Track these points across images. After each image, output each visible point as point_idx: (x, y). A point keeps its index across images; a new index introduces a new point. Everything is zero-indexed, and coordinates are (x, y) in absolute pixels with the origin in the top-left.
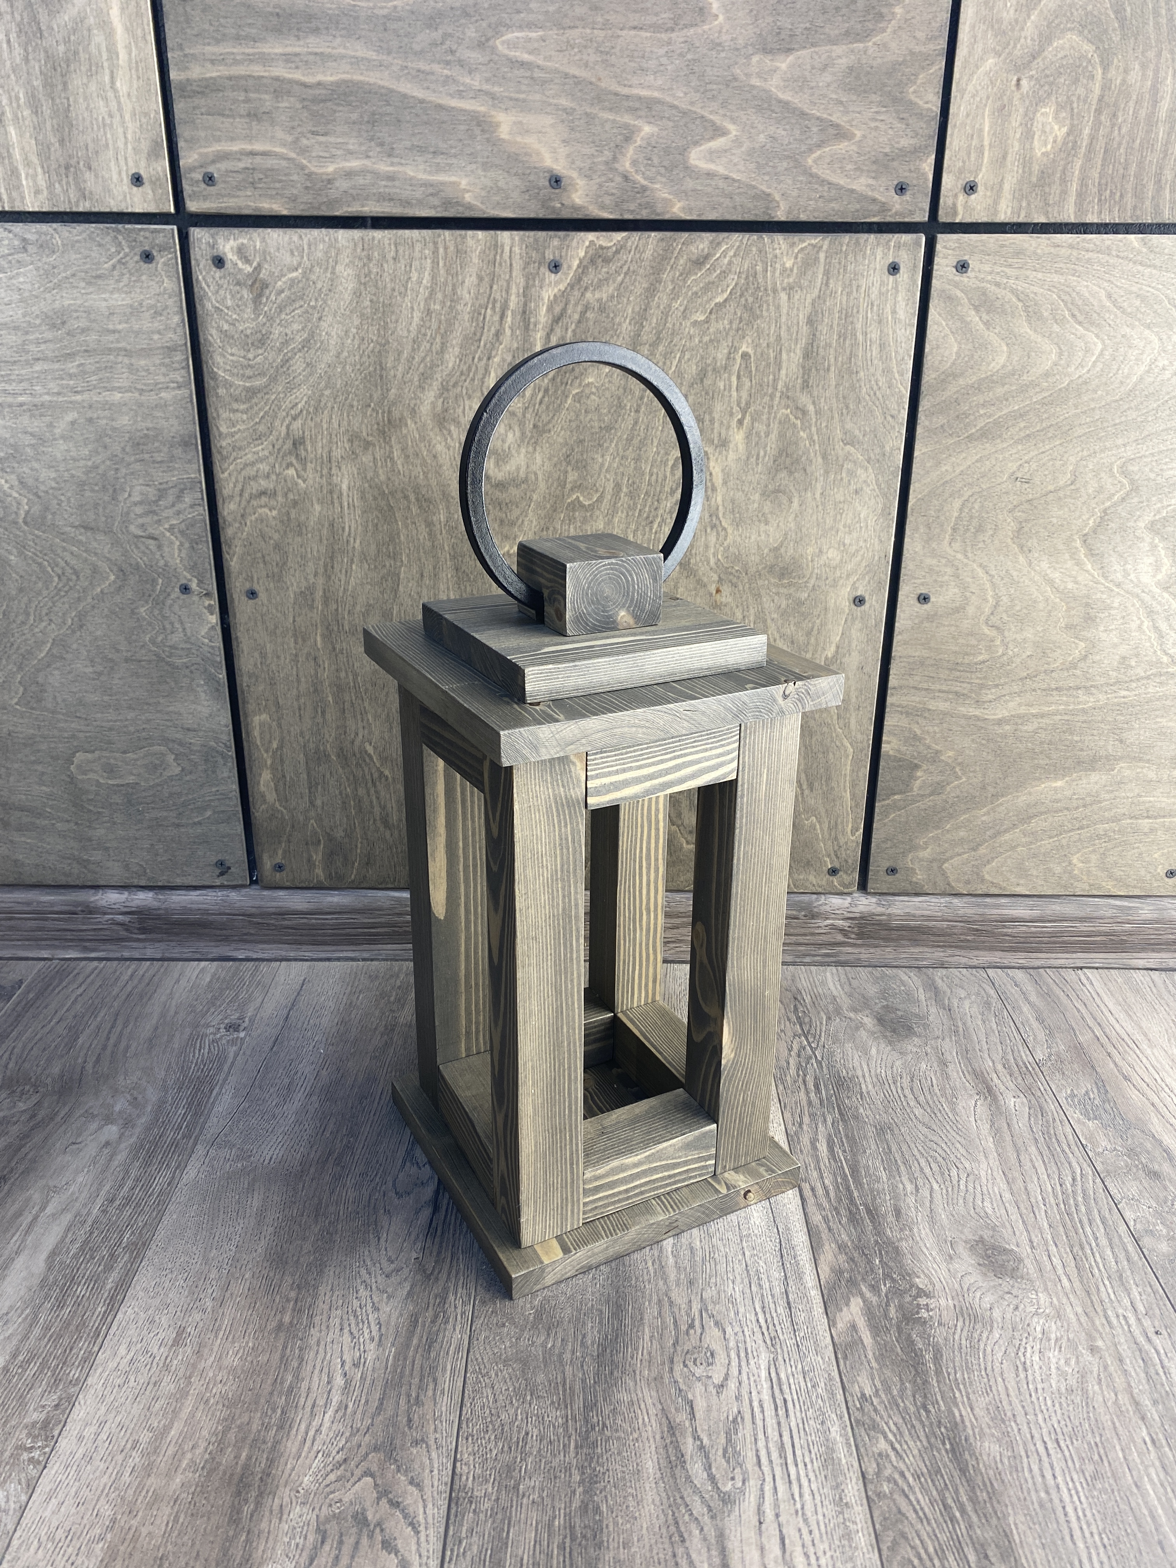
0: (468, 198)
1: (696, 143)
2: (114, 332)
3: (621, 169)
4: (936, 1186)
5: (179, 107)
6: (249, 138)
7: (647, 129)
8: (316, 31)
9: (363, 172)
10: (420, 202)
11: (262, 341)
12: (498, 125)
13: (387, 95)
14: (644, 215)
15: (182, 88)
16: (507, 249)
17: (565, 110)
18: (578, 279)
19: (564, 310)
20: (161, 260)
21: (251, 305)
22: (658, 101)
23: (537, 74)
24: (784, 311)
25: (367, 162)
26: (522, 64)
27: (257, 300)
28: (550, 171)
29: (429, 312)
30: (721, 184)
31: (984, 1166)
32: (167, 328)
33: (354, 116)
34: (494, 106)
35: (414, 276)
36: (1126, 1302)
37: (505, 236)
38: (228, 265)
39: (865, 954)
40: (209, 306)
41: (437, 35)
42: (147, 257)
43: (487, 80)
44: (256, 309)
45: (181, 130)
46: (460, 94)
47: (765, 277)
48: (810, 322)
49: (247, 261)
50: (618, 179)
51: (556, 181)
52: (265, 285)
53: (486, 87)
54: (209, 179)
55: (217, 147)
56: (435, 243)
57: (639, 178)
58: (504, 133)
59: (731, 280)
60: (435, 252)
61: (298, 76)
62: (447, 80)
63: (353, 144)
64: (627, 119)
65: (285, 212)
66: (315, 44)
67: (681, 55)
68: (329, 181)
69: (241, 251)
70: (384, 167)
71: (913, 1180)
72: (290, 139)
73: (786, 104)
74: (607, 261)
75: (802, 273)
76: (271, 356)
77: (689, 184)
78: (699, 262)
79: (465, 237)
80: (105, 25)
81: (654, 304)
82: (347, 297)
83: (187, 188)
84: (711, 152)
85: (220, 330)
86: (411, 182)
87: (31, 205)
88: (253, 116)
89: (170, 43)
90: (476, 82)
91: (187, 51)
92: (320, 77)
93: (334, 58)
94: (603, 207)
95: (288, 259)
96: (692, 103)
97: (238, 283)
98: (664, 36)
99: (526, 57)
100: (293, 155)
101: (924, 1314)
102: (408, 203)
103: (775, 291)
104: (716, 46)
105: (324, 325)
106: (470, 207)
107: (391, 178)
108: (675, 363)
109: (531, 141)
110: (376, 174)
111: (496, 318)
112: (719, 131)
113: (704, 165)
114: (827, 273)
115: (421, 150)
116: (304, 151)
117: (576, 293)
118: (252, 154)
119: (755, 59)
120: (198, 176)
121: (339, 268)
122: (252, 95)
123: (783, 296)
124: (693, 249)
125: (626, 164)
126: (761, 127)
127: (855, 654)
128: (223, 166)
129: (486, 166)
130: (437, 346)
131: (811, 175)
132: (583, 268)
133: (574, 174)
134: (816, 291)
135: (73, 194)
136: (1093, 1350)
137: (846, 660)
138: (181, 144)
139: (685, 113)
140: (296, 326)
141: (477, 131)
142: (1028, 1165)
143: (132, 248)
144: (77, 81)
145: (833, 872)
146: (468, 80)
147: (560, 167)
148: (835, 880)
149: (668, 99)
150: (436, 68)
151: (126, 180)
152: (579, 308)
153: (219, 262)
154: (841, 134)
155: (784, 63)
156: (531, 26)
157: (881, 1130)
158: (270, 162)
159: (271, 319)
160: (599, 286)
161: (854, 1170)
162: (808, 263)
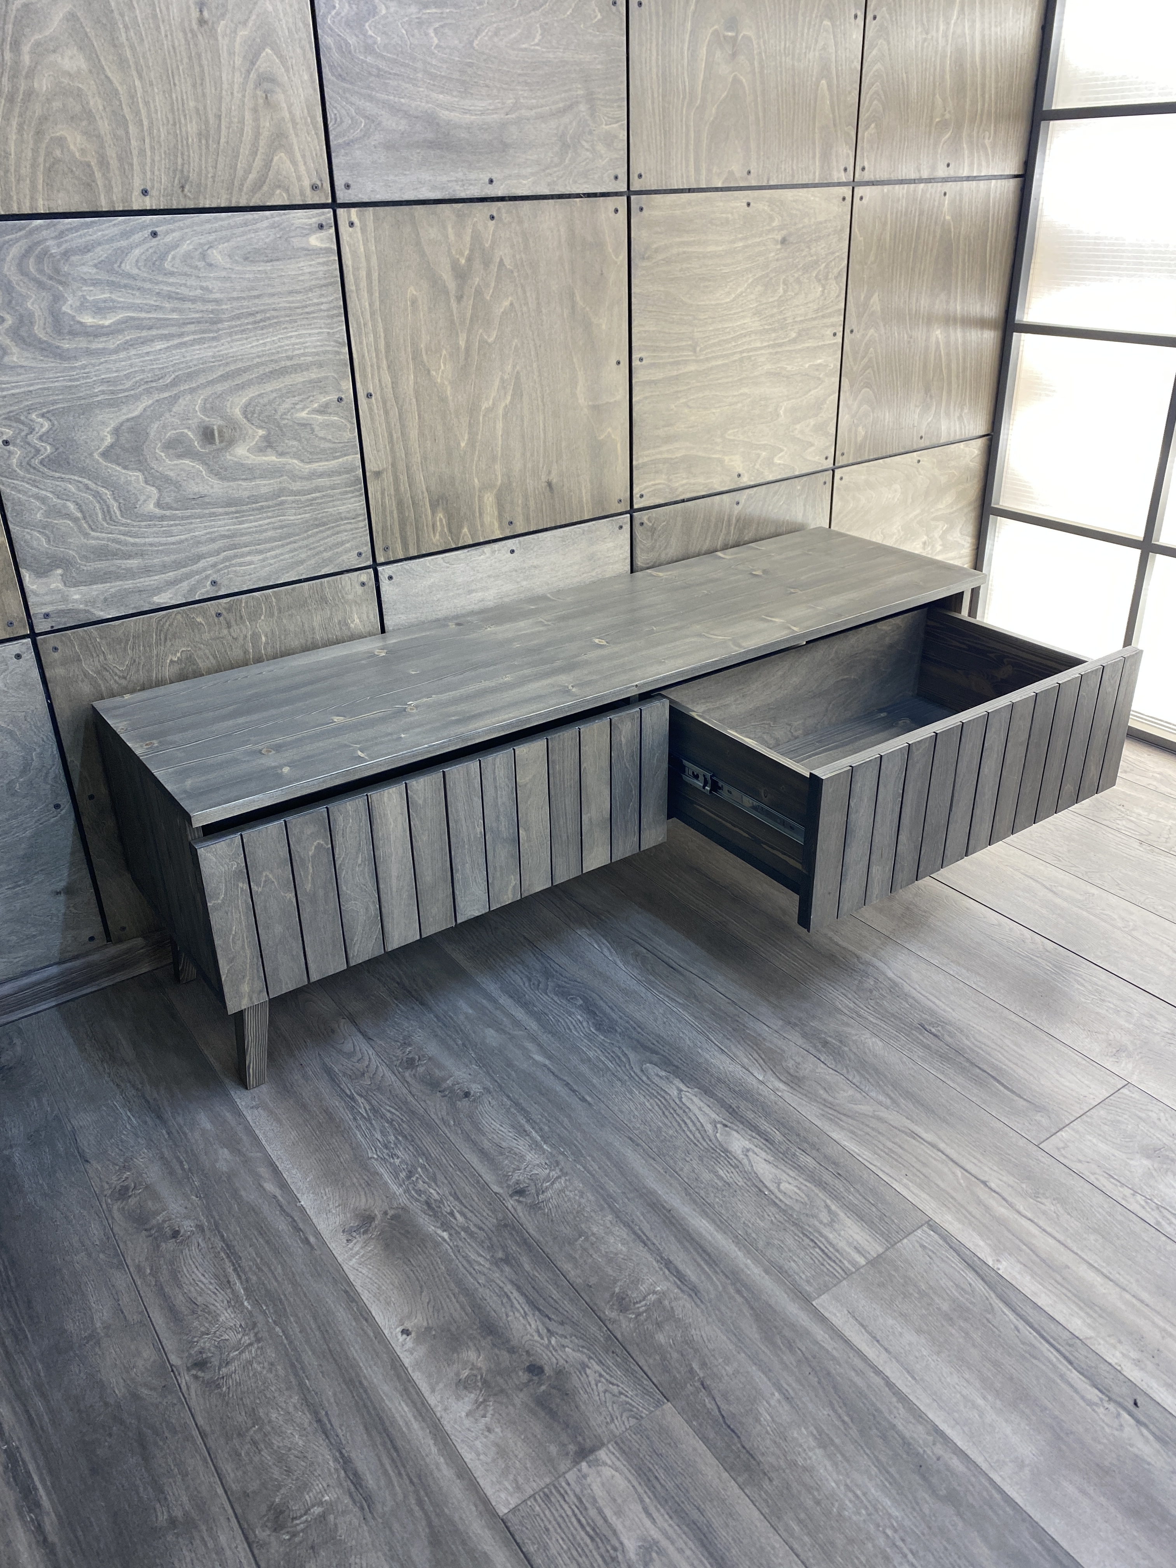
1: (776, 456)
2: (608, 557)
3: (756, 468)
5: (634, 473)
6: (654, 480)
7: (764, 454)
8: (677, 441)
9: (686, 484)
10: (702, 490)
11: (653, 549)
12: (725, 460)
13: (694, 458)
14: (762, 482)
16: (725, 501)
17: (743, 453)
18: (744, 506)
19: (740, 517)
20: (624, 527)
22: (766, 445)
23: (736, 442)
24: (797, 506)
25: (688, 481)
26: (732, 441)
27: (652, 535)
28: (737, 473)
29: (701, 528)
30: (782, 467)
32: (624, 552)
33: (685, 466)
34: (724, 455)
35: (698, 516)
37: (725, 496)
38: (645, 524)
40: (637, 541)
41: (709, 436)
42: (621, 527)
43: (723, 447)
44: (651, 538)
45: (634, 481)
46: (715, 453)
47: (792, 494)
49: (651, 522)
50: (755, 472)
51: (739, 476)
52: (655, 529)
53: (722, 449)
54: (641, 496)
55: (645, 485)
57: (760, 471)
58: (727, 463)
60: (705, 506)
61: (670, 456)
62: (711, 450)
63: (684, 475)
64: (758, 452)
65: (663, 502)
66: (676, 445)
67: (773, 430)
68: (676, 489)
69: (649, 519)
70: (692, 481)
72: (666, 477)
73: (798, 439)
74: (751, 499)
77: (773, 469)
78: (776, 494)
79: (713, 500)
81: (764, 510)
82: (679, 528)
83: (635, 500)
84: (779, 458)
85: (640, 549)
87: (588, 518)
88: (656, 472)
89: (633, 452)
90: (719, 448)
91: (638, 452)
92: (676, 456)
93: (681, 448)
94: (751, 481)
95: (664, 519)
96: (775, 443)
97: (647, 530)
98: (769, 425)
99: (733, 438)
100: (666, 482)
102: (697, 492)
104: (782, 425)
105: (672, 539)
106: (715, 489)
108: (769, 527)
109: (733, 464)
111: (721, 526)
112: (782, 451)
113: (778, 462)
115: (703, 473)
116: (670, 481)
117: (743, 511)
118: (655, 485)
119: (791, 427)
120: (638, 496)
122: (657, 465)
123: (797, 499)
124: (774, 489)
126: (792, 447)
128: (646, 491)
129: (721, 475)
130: (703, 538)
132: (745, 503)
133: (744, 472)
134: (806, 495)
135: (601, 509)
138: (634, 485)
139: (773, 447)
140: (663, 542)
141: (719, 464)
143: (616, 525)
144: (605, 470)
146: (717, 448)
147: (741, 471)
149: (769, 443)
150: (709, 446)
151: (616, 502)
152: (744, 516)
153: (641, 525)
154: (812, 445)
155: (798, 427)
156: (734, 428)
158: (661, 486)
159: (656, 541)
160: (750, 507)
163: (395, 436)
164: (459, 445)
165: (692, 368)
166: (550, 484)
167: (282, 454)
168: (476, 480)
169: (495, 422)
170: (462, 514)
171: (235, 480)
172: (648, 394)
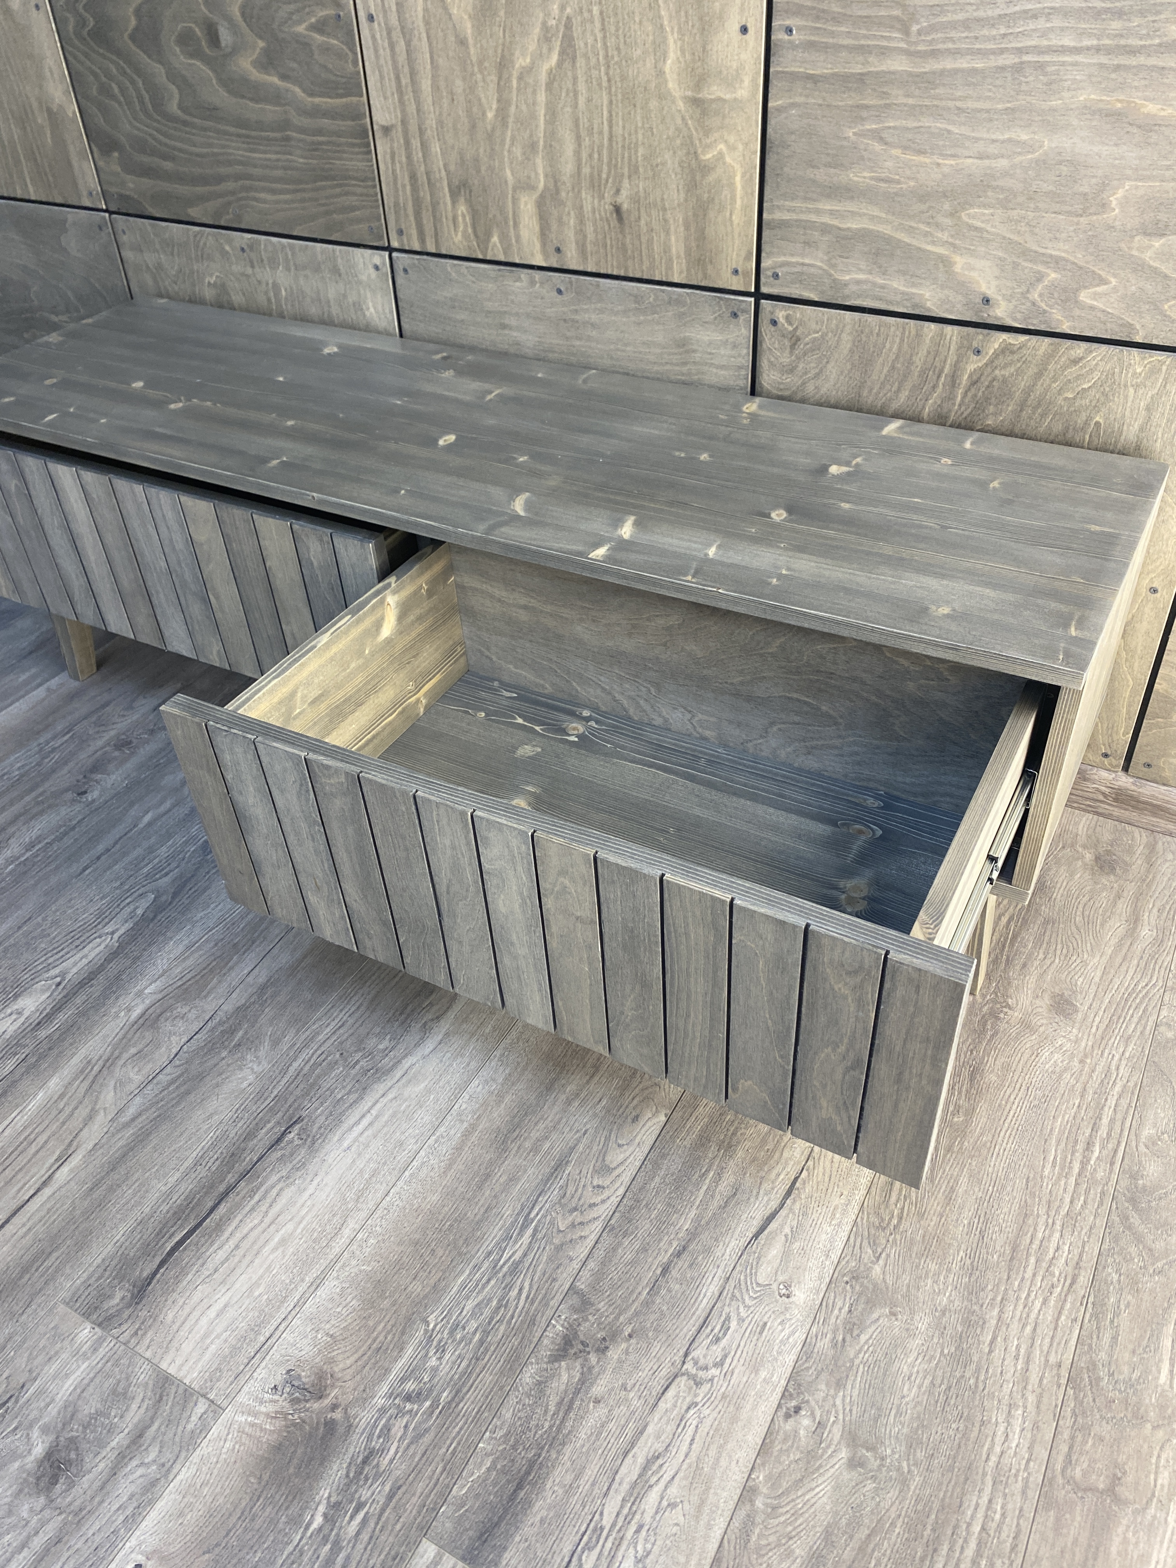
0: (929, 304)
1: (1085, 287)
2: (710, 354)
3: (1031, 298)
4: (1057, 961)
5: (765, 233)
6: (802, 255)
7: (1053, 275)
8: (852, 198)
9: (866, 282)
10: (898, 303)
11: (792, 370)
12: (955, 263)
13: (888, 240)
14: (1043, 327)
15: (769, 224)
16: (948, 337)
17: (1000, 259)
18: (992, 361)
19: (979, 378)
20: (742, 318)
21: (788, 350)
22: (1064, 259)
23: (985, 235)
24: (1130, 399)
25: (870, 277)
26: (976, 229)
27: (793, 347)
28: (984, 294)
29: (893, 368)
30: (1099, 314)
31: (1096, 960)
32: (739, 355)
33: (866, 249)
34: (954, 252)
35: (888, 345)
36: (1121, 1050)
37: (949, 329)
38: (779, 325)
39: (1117, 812)
40: (764, 346)
41: (924, 207)
42: (735, 315)
43: (952, 236)
44: (791, 353)
45: (765, 247)
46: (933, 243)
47: (1120, 376)
48: (1148, 409)
49: (790, 324)
50: (1029, 304)
51: (987, 301)
52: (798, 339)
53: (950, 240)
54: (776, 276)
55: (782, 259)
56: (904, 329)
57: (1043, 305)
58: (958, 268)
59: (1096, 375)
60: (903, 333)
61: (836, 222)
62: (926, 234)
63: (863, 265)
64: (1041, 268)
65: (816, 299)
66: (851, 206)
67: (1085, 232)
68: (845, 285)
69: (788, 318)
70: (880, 281)
71: (1046, 954)
72: (826, 258)
73: (1155, 270)
74: (1012, 353)
75: (1147, 378)
76: (796, 379)
77: (1077, 312)
78: (1075, 362)
79: (922, 327)
80: (732, 185)
81: (1040, 383)
82: (846, 352)
83: (763, 279)
84: (1095, 294)
85: (769, 361)
86: (896, 291)
87: (676, 280)
88: (807, 243)
89: (765, 198)
90: (945, 236)
91: (775, 203)
92: (849, 225)
93: (861, 215)
94: (1015, 319)
95: (814, 326)
96: (1087, 262)
97: (783, 336)
98: (1075, 219)
99: (979, 224)
100: (825, 267)
101: (1002, 1015)
102: (891, 303)
103: (1126, 386)
104: (1111, 228)
105: (829, 366)
106: (929, 310)
107: (883, 287)
108: (1048, 420)
109: (974, 274)
110: (874, 284)
111: (935, 378)
112: (1103, 281)
113: (1089, 301)
114: (1166, 380)
115: (904, 273)
116: (833, 266)
117: (989, 370)
118: (803, 264)
119: (1137, 238)
120: (770, 273)
121: (844, 336)
122: (809, 232)
123: (1131, 391)
124: (1072, 352)
125: (1035, 296)
126: (1133, 282)
127: (1145, 623)
128: (785, 269)
129: (942, 287)
130: (894, 388)
131: (1165, 316)
132: (996, 355)
133: (1000, 298)
134: (1156, 391)
135: (700, 275)
136: (1081, 1062)
137: (1137, 626)
138: (763, 255)
139: (1081, 268)
140: (813, 365)
141: (941, 265)
142: (1124, 968)
143: (727, 309)
144: (711, 214)
145: (1106, 755)
146: (940, 235)
147: (991, 293)
148: (1106, 761)
149: (1072, 259)
150: (922, 226)
151: (730, 271)
152: (990, 379)
153: (774, 323)
155: (1157, 243)
156: (985, 206)
157: (1046, 922)
158: (812, 270)
159: (798, 358)
160: (1005, 367)
161: (1015, 937)
162: (1154, 371)
163: (404, 82)
164: (484, 114)
165: (898, 64)
166: (618, 209)
167: (284, 77)
168: (508, 173)
169: (534, 92)
170: (490, 216)
171: (243, 97)
172: (799, 100)
